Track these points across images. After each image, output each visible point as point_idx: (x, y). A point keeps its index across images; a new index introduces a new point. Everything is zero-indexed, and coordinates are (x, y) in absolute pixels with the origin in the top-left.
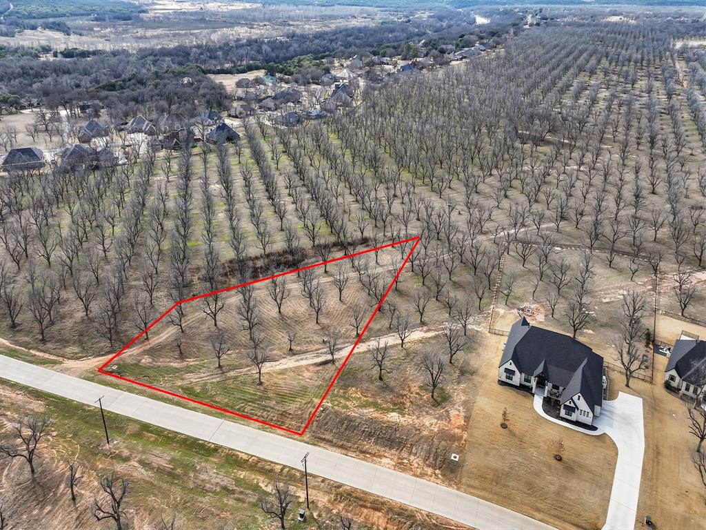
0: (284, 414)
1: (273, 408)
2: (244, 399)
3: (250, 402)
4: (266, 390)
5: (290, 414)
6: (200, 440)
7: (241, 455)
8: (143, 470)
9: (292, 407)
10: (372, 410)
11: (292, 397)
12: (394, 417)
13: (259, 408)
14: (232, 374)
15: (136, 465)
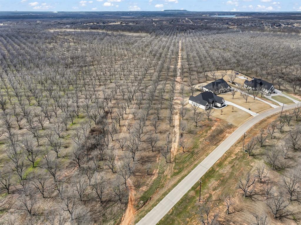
0: (203, 149)
1: (199, 151)
2: (190, 158)
3: (192, 156)
4: (188, 151)
5: (203, 148)
6: (207, 172)
7: (218, 162)
8: (218, 190)
9: (201, 146)
10: (209, 131)
11: (196, 146)
12: (213, 128)
13: (197, 155)
14: (172, 160)
15: (214, 192)
